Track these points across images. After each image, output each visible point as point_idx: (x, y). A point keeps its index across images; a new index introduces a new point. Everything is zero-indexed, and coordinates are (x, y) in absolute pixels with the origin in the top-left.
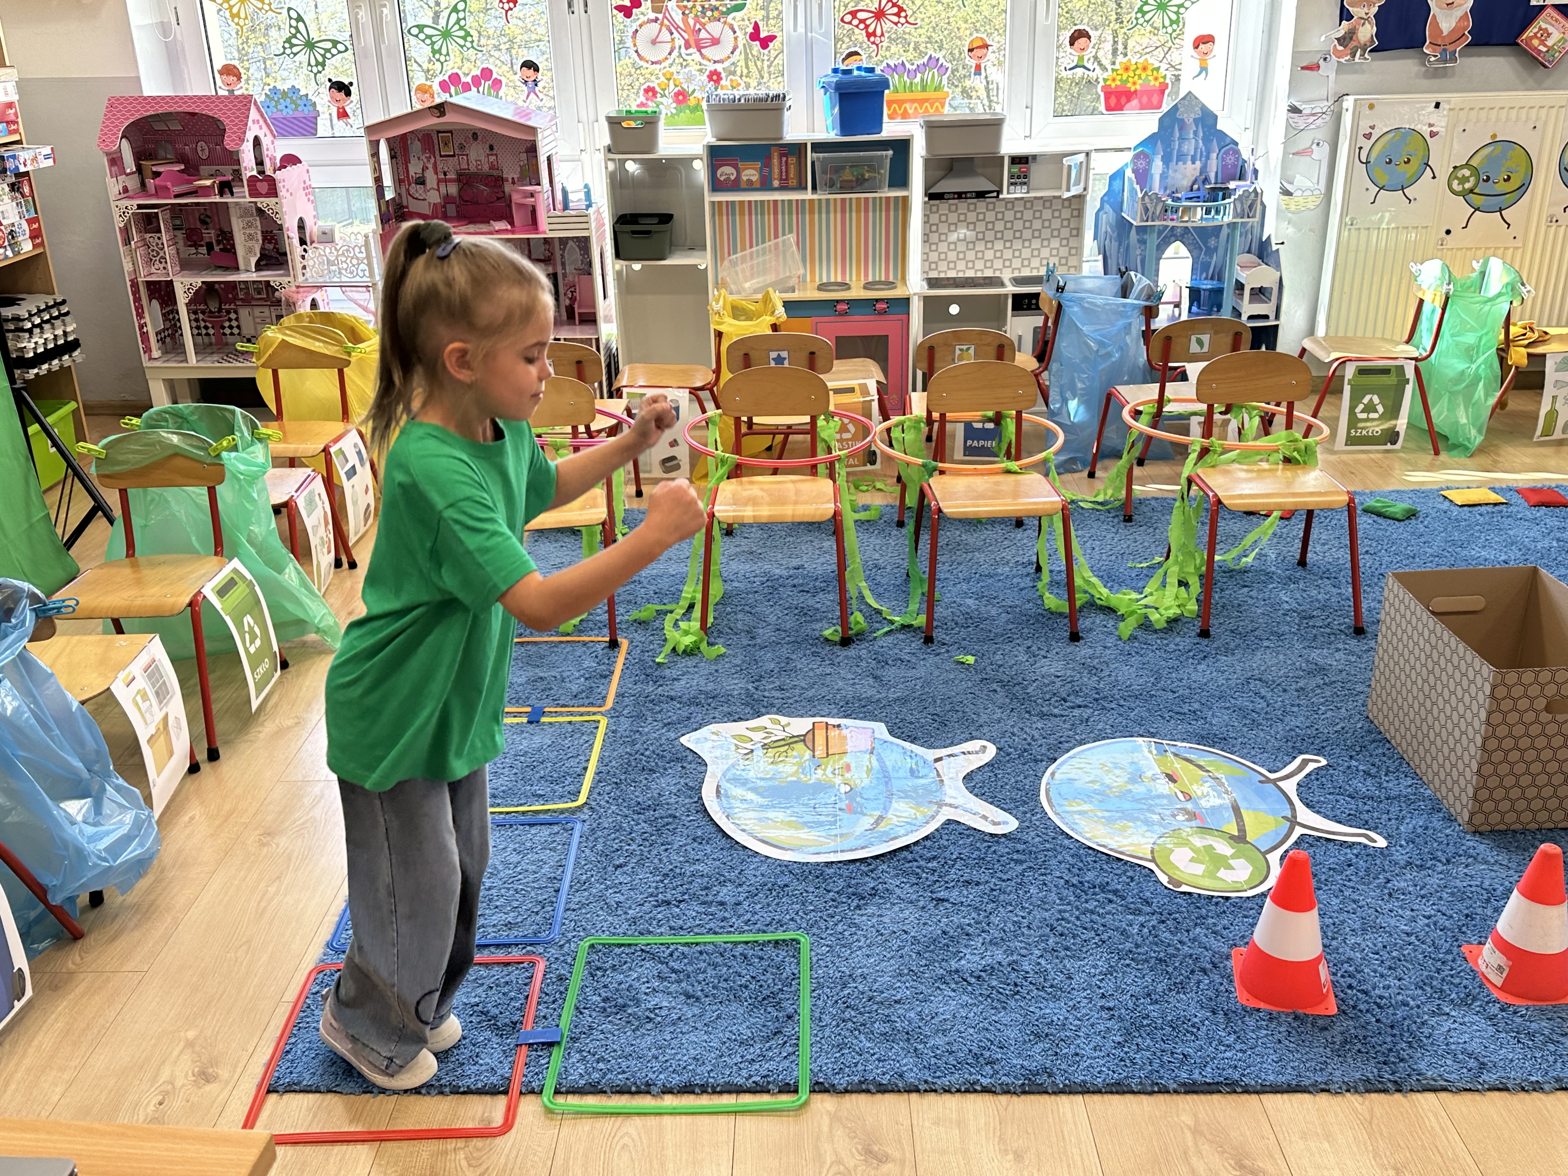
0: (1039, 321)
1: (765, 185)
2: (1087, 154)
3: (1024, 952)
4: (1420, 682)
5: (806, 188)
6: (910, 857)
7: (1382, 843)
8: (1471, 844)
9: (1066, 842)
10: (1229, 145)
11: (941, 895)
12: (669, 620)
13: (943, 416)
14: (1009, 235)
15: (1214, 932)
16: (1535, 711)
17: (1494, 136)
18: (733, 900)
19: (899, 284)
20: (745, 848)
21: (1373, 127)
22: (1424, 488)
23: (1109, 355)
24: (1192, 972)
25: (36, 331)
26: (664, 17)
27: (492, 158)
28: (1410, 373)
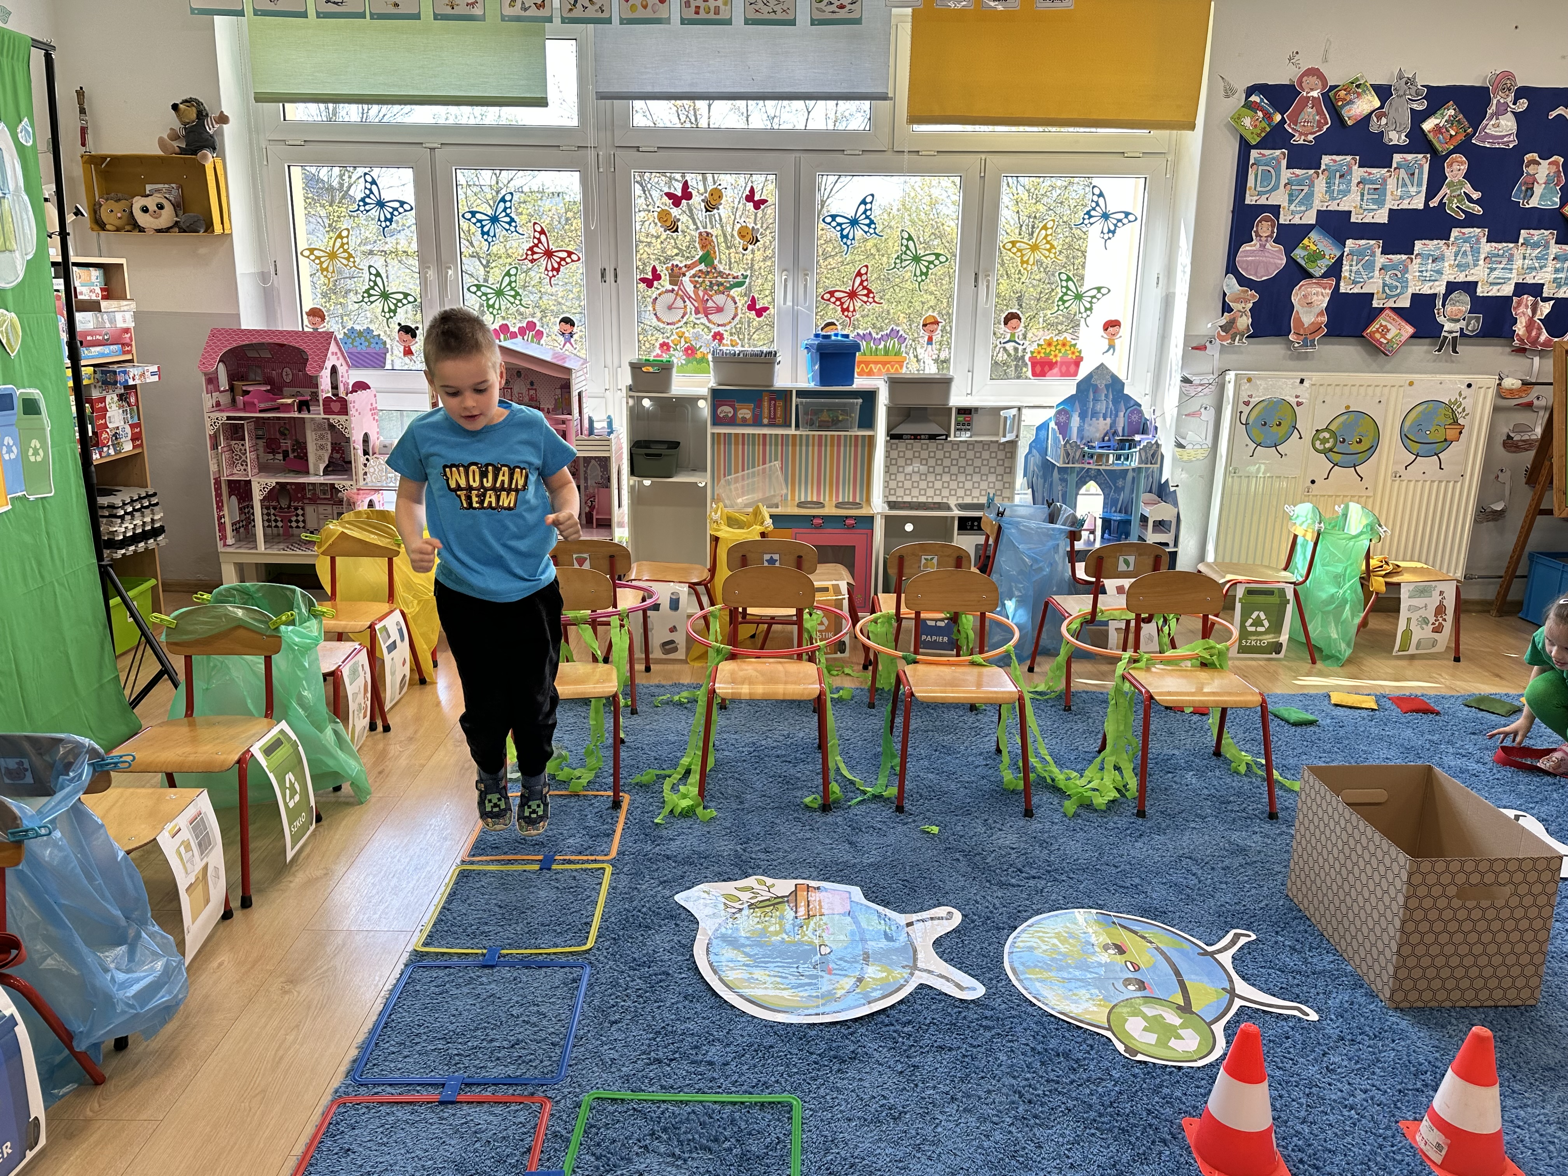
0: (980, 539)
1: (756, 422)
2: (1019, 409)
3: (995, 1119)
5: (790, 426)
6: (886, 1021)
7: (1314, 1016)
8: (1394, 1019)
9: (1030, 1009)
10: (1133, 406)
12: (667, 785)
14: (954, 470)
16: (1447, 897)
17: (1348, 407)
18: (722, 1060)
19: (865, 505)
20: (733, 1007)
21: (1251, 396)
22: (1312, 692)
23: (1041, 569)
24: (1153, 1142)
25: (128, 517)
26: (680, 289)
27: (532, 392)
28: (1290, 595)
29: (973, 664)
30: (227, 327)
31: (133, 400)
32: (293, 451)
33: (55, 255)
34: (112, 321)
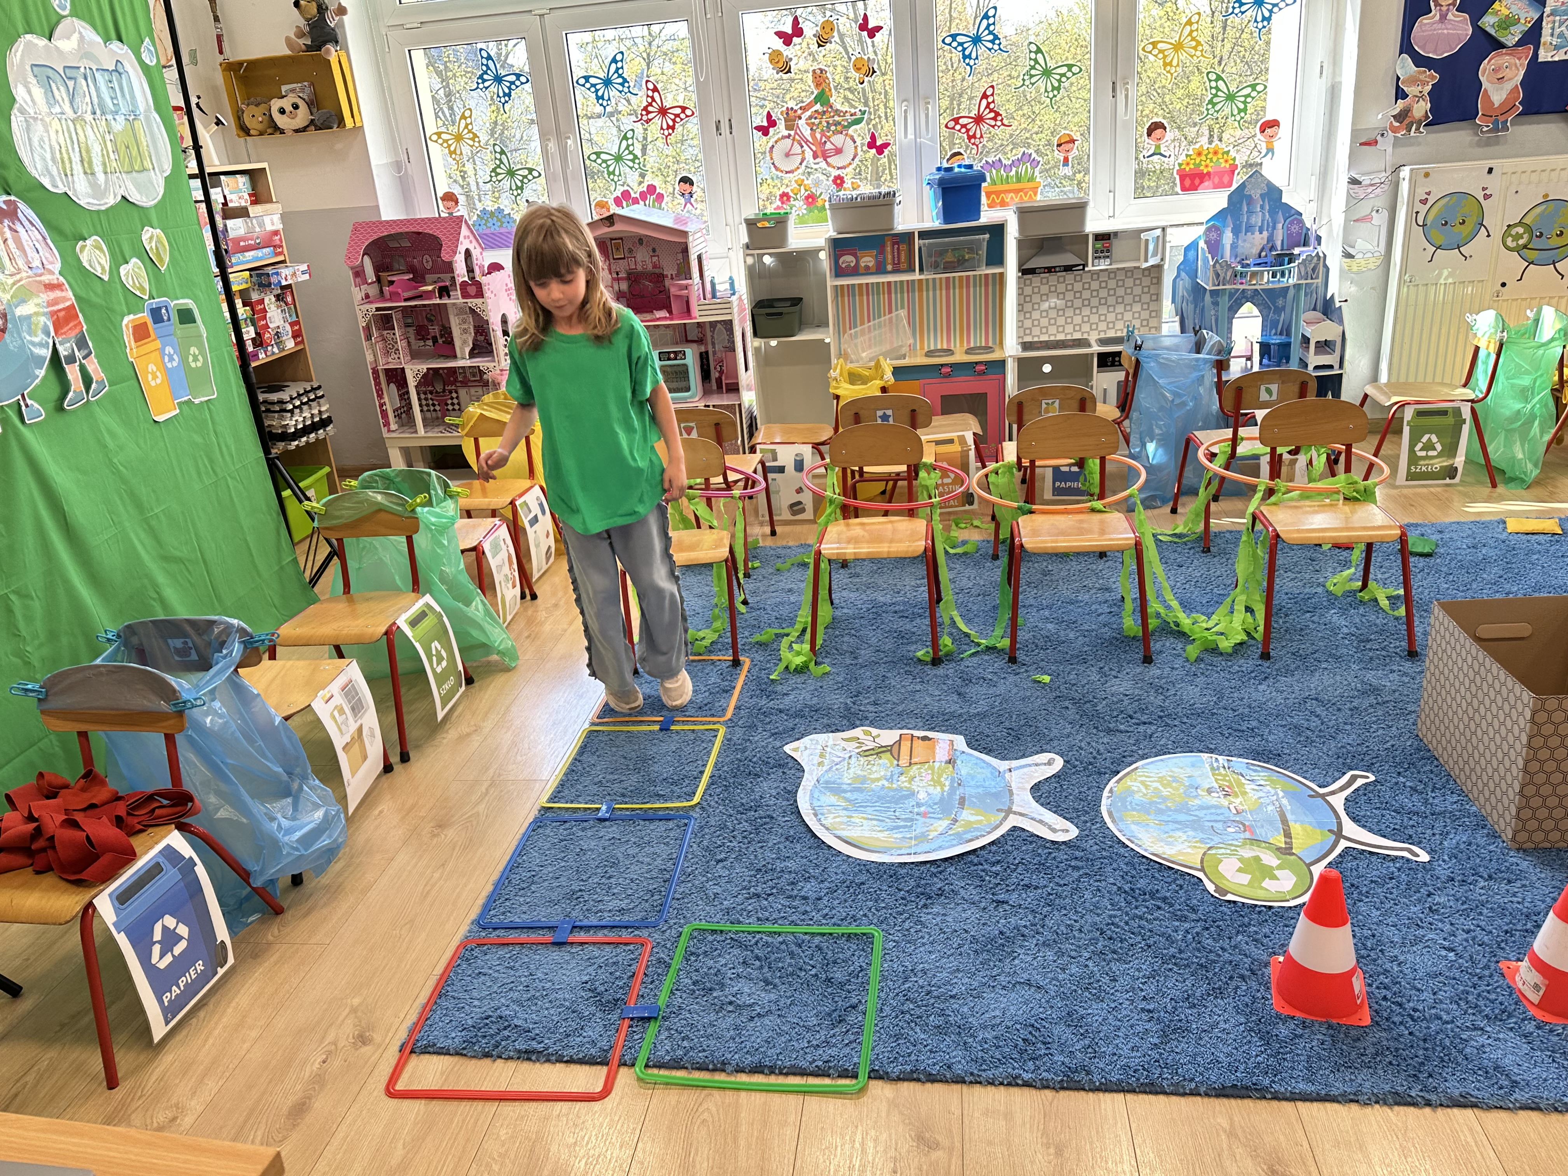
0: (1121, 376)
1: (880, 269)
2: (1164, 229)
3: (1073, 954)
4: (1464, 705)
5: (914, 271)
6: (976, 861)
7: (1424, 857)
8: (1514, 860)
9: (1122, 850)
10: (1293, 215)
11: (1001, 897)
12: (785, 641)
13: (1032, 462)
14: (1095, 302)
15: (1256, 941)
17: (1546, 196)
18: (815, 895)
19: (997, 348)
20: (830, 847)
21: (1428, 194)
22: (1483, 519)
23: (1184, 404)
24: (1231, 978)
25: (297, 411)
26: (796, 133)
27: (655, 259)
28: (1466, 413)
29: (1093, 510)
30: (367, 220)
31: (289, 299)
32: (442, 336)
33: (193, 167)
34: (262, 225)
